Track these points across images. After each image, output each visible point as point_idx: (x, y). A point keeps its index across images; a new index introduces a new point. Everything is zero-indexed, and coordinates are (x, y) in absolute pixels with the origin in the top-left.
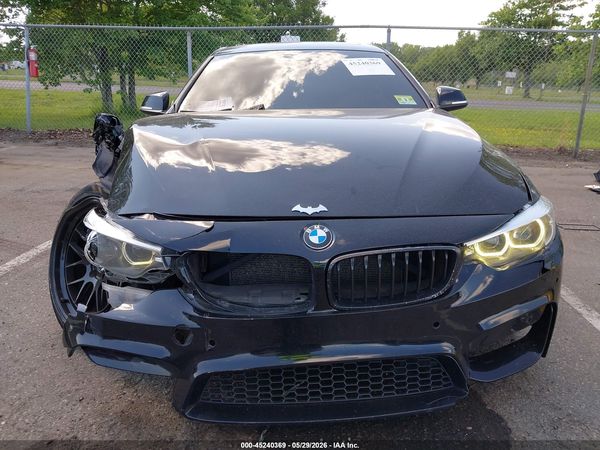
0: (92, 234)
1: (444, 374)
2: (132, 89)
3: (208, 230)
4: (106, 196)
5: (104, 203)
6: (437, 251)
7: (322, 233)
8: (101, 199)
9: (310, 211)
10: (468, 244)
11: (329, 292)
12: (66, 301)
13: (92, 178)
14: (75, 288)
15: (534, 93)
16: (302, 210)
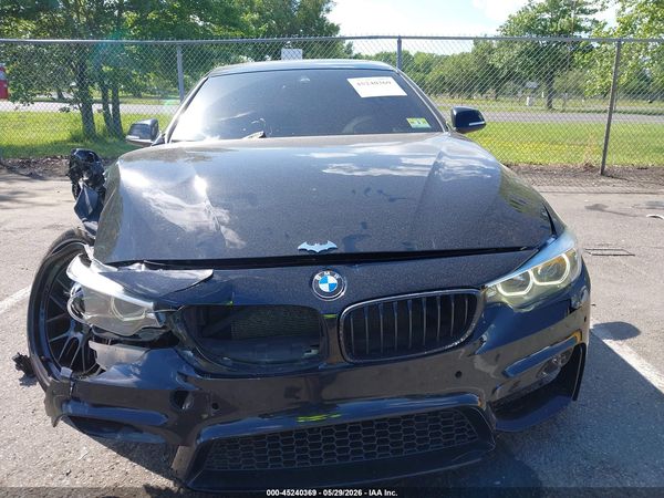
0: (76, 287)
1: (469, 427)
2: (116, 110)
3: (206, 280)
4: (92, 243)
5: (90, 251)
6: (456, 296)
7: (332, 280)
8: (86, 246)
9: (317, 248)
10: (490, 285)
11: (343, 343)
12: (48, 360)
13: (74, 222)
14: (57, 346)
15: (557, 103)
16: (309, 248)
